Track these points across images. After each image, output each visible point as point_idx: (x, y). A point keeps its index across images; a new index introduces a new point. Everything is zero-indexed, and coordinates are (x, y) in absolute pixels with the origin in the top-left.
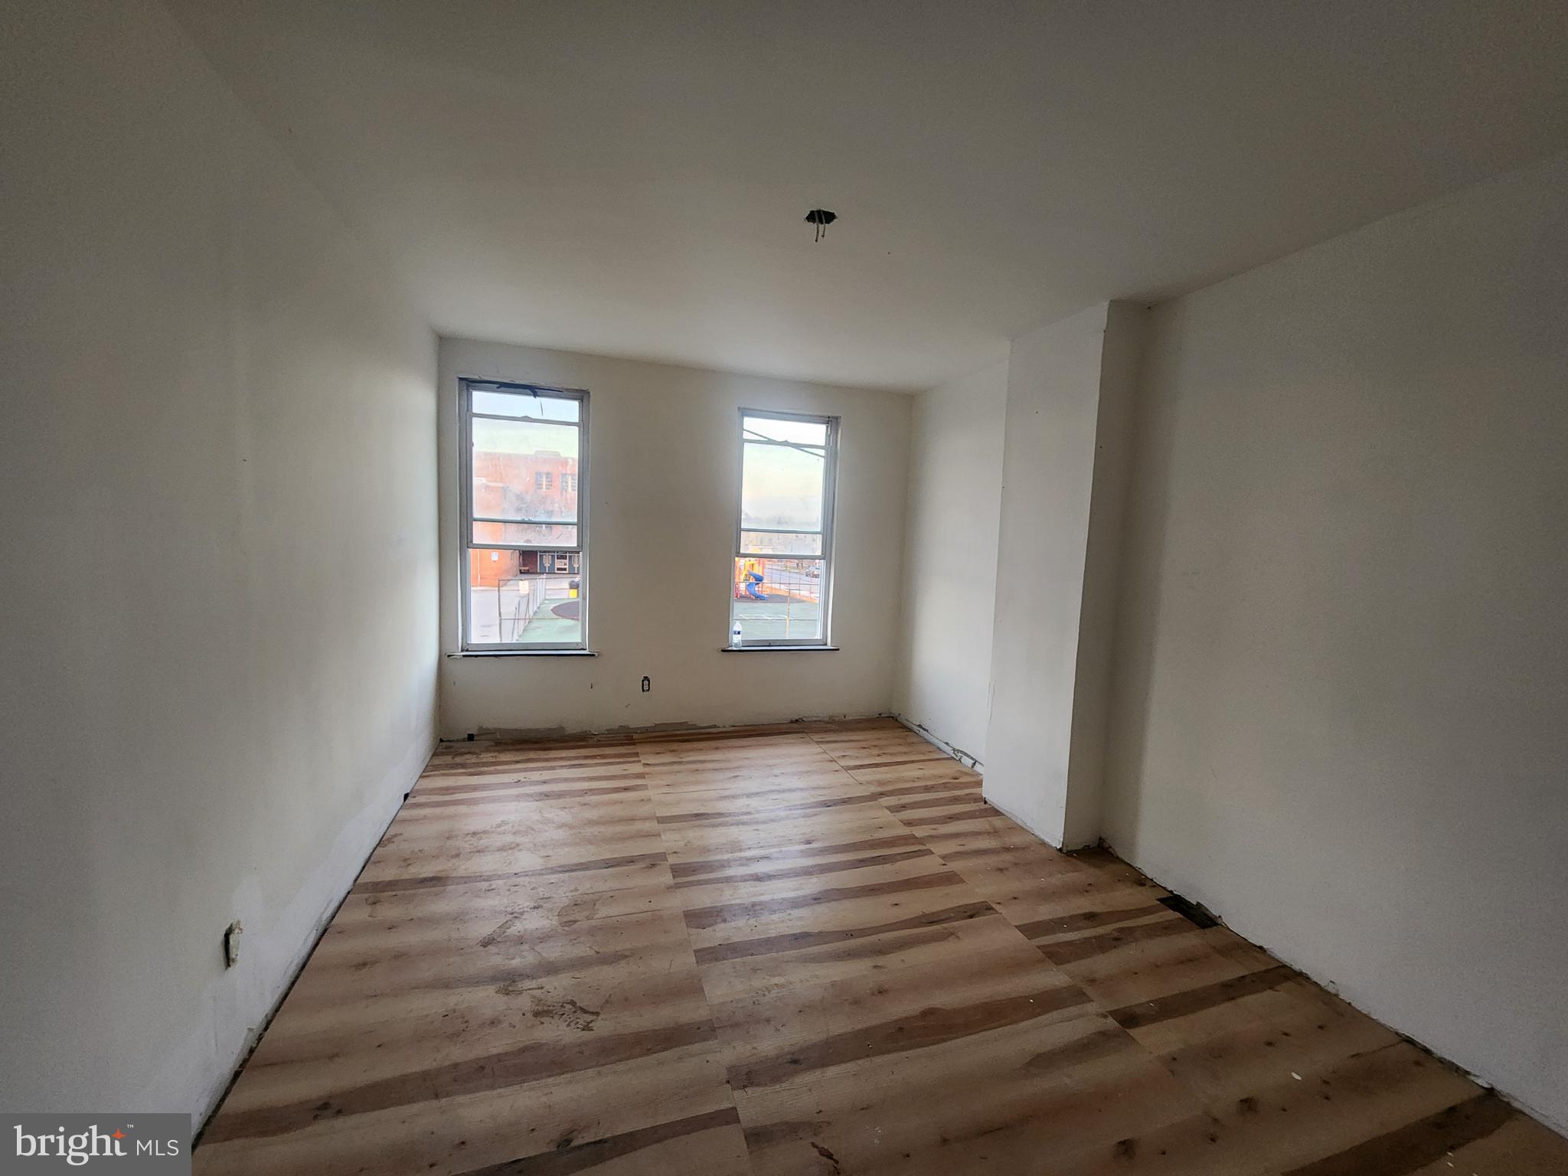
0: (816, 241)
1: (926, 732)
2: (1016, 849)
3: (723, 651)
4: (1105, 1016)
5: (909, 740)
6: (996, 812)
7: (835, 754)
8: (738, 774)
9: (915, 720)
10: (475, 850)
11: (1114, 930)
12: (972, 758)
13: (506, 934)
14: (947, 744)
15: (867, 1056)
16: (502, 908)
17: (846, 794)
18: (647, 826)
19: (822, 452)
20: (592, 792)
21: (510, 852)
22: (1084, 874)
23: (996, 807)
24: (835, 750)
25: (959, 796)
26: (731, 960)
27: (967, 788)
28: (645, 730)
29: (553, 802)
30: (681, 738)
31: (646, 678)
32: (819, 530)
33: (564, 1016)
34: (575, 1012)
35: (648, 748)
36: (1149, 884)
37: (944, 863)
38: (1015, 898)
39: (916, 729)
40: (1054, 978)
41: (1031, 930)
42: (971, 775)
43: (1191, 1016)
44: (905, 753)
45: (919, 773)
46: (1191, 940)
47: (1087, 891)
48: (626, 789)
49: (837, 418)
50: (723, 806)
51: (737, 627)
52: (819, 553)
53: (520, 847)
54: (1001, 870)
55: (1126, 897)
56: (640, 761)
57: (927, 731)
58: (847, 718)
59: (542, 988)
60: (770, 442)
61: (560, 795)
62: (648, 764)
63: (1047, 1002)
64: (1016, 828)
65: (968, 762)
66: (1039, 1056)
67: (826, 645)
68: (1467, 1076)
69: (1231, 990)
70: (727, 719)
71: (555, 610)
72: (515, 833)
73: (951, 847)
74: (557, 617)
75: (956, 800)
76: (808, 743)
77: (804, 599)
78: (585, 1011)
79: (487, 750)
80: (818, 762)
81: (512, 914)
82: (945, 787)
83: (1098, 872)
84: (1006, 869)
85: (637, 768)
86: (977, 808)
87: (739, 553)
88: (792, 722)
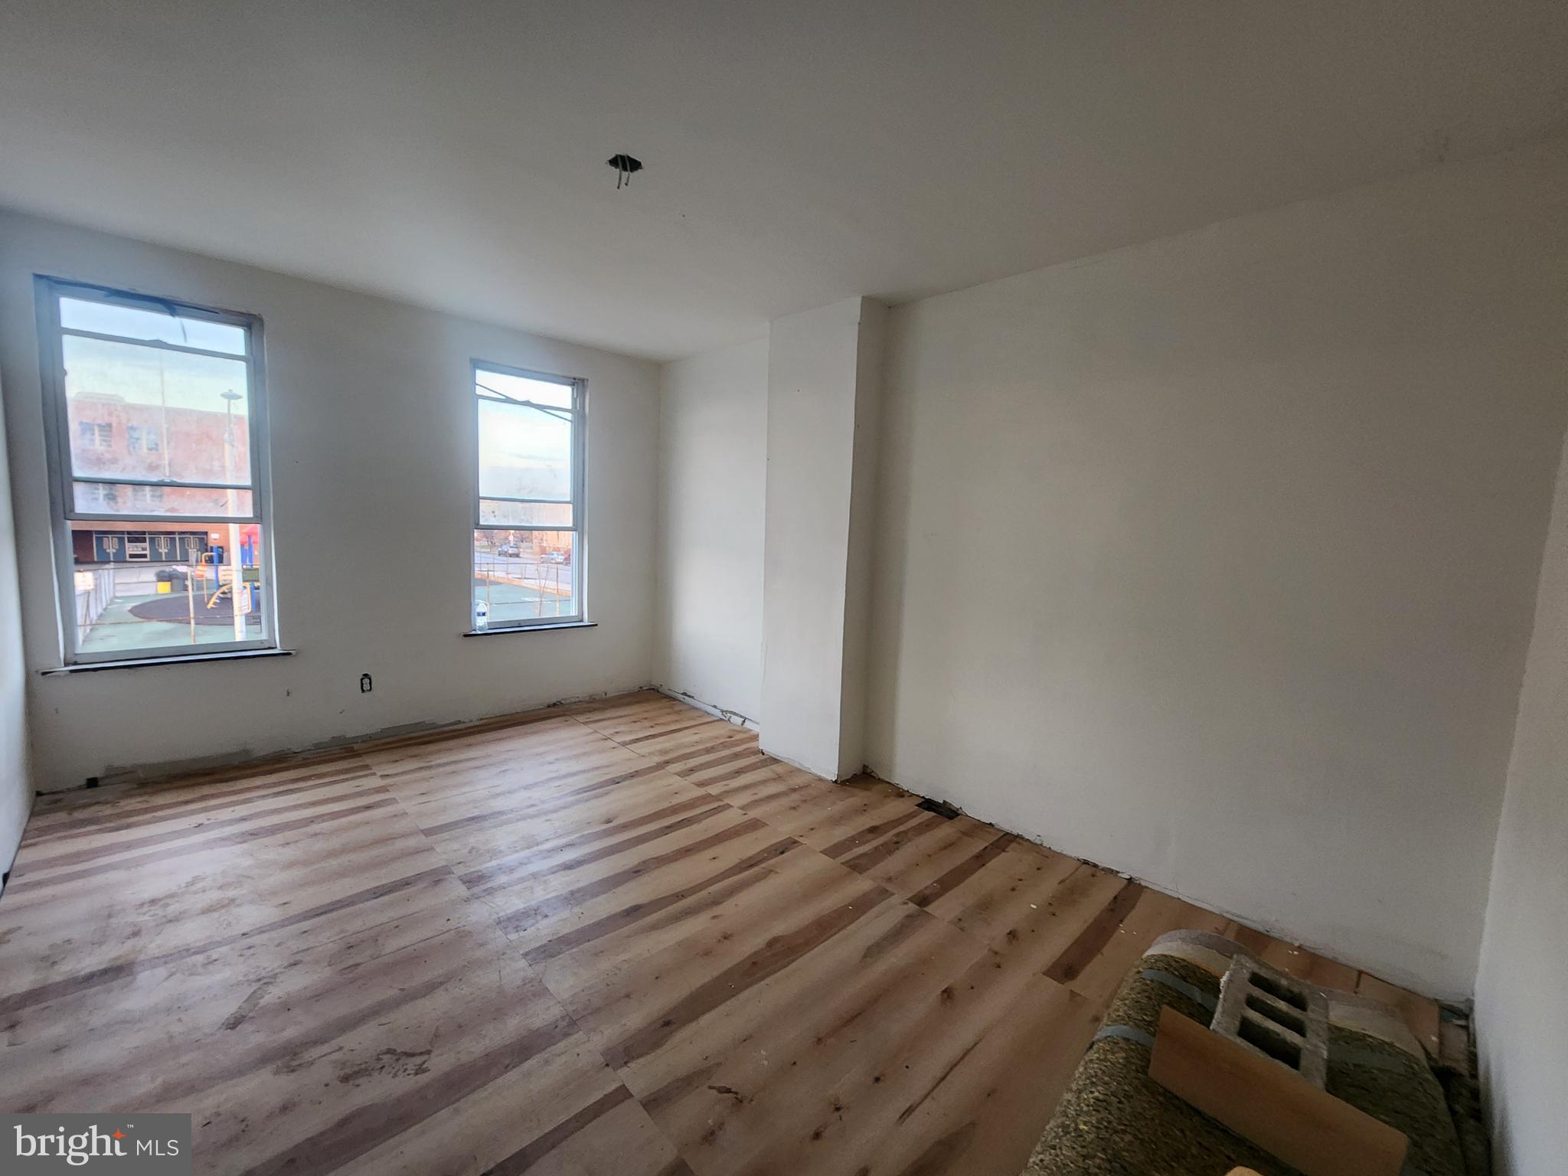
0: (618, 188)
1: (692, 699)
2: (801, 788)
3: (466, 636)
4: (906, 903)
5: (677, 709)
6: (775, 761)
7: (607, 732)
8: (506, 767)
9: (678, 687)
10: (164, 920)
11: (893, 836)
12: (741, 717)
13: (259, 1006)
14: (715, 707)
15: (733, 996)
16: (241, 978)
17: (630, 768)
18: (412, 842)
19: (569, 416)
20: (321, 818)
21: (223, 911)
22: (858, 797)
23: (773, 756)
24: (607, 728)
25: (739, 752)
26: (567, 952)
27: (745, 743)
28: (367, 738)
29: (267, 840)
30: (420, 740)
31: (366, 675)
32: (569, 500)
33: (384, 1069)
34: (397, 1060)
35: (384, 757)
36: (907, 794)
37: (744, 812)
38: (812, 829)
39: (681, 697)
40: (861, 885)
41: (833, 851)
42: (745, 732)
43: (962, 885)
44: (676, 721)
45: (696, 738)
46: (946, 830)
47: (865, 811)
48: (368, 807)
49: (583, 380)
50: (498, 804)
51: (481, 608)
52: (570, 524)
53: (237, 902)
54: (794, 808)
55: (893, 809)
56: (374, 774)
57: (693, 697)
58: (608, 696)
59: (341, 1048)
60: (509, 400)
61: (273, 830)
62: (388, 775)
63: (861, 906)
64: (797, 771)
65: (738, 721)
66: (869, 949)
67: (582, 621)
68: (1119, 875)
69: (980, 860)
70: (473, 713)
71: (134, 611)
72: (220, 888)
73: (744, 798)
74: (137, 619)
75: (736, 756)
76: (573, 725)
77: (500, 580)
78: (412, 1055)
79: (127, 795)
80: (592, 742)
81: (259, 980)
82: (725, 747)
83: (868, 793)
84: (798, 806)
85: (374, 782)
86: (757, 760)
87: (478, 524)
88: (549, 706)
